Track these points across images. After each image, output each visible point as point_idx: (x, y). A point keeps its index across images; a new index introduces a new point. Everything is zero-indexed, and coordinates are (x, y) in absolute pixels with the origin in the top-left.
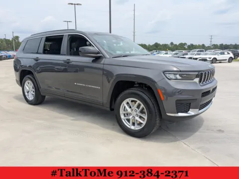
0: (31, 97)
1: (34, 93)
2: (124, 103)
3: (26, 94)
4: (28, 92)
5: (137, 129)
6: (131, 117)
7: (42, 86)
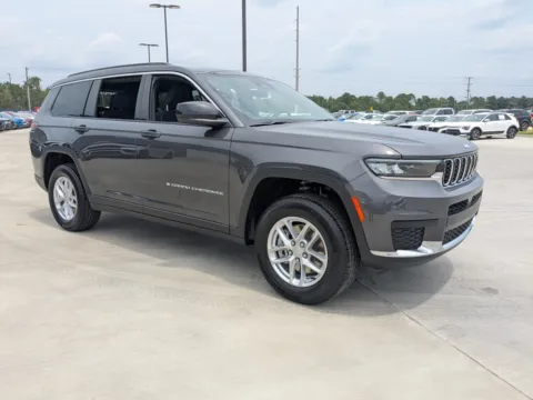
0: (68, 214)
1: (75, 206)
2: (277, 227)
3: (58, 206)
4: (62, 203)
5: (304, 285)
6: (291, 259)
7: (94, 190)
